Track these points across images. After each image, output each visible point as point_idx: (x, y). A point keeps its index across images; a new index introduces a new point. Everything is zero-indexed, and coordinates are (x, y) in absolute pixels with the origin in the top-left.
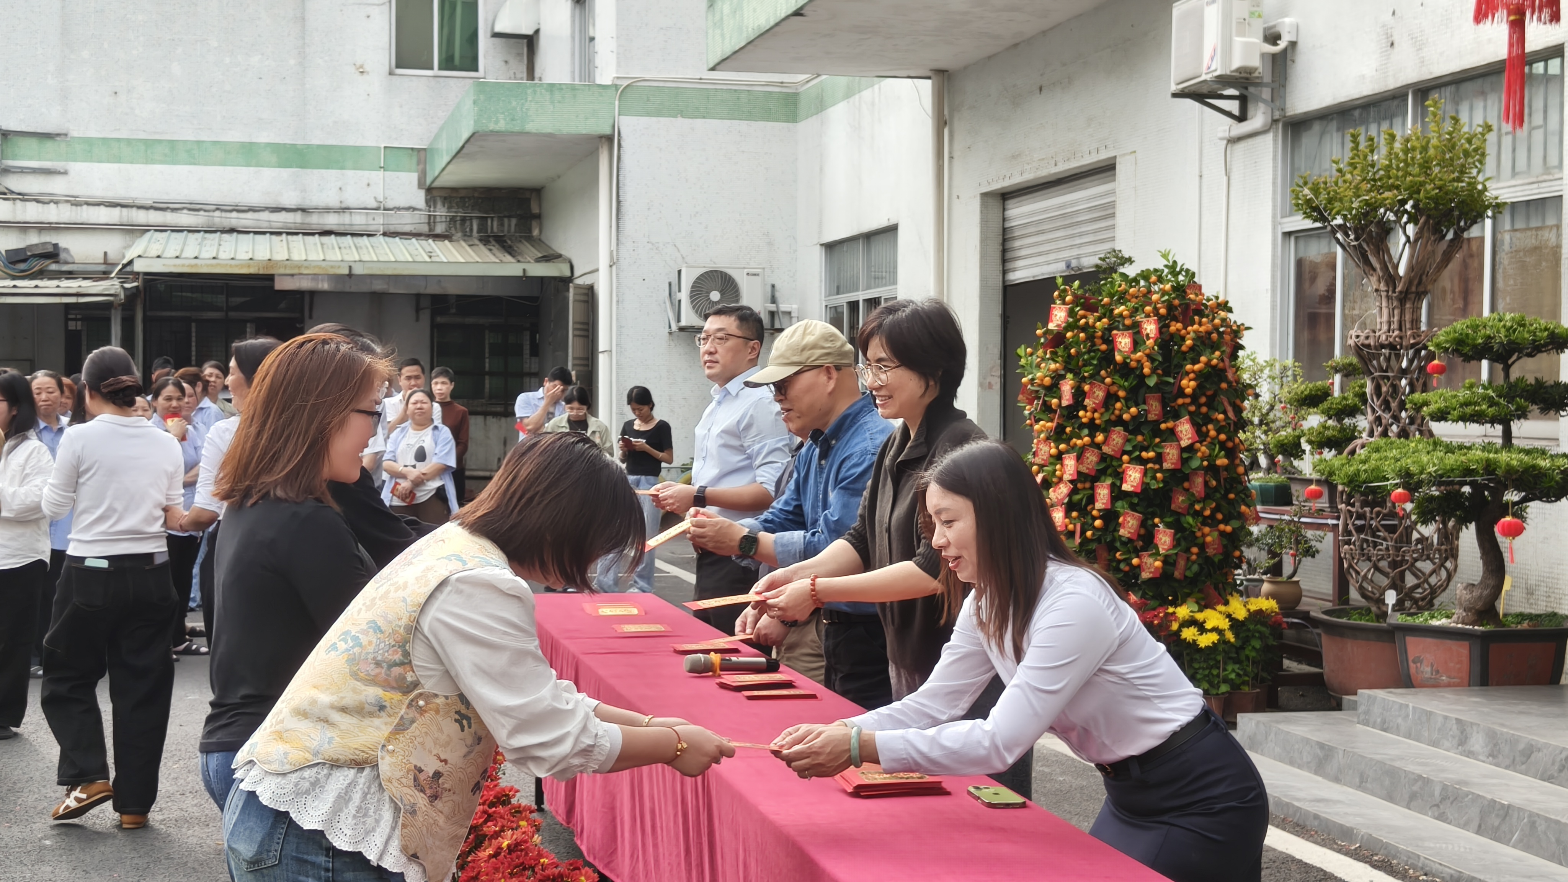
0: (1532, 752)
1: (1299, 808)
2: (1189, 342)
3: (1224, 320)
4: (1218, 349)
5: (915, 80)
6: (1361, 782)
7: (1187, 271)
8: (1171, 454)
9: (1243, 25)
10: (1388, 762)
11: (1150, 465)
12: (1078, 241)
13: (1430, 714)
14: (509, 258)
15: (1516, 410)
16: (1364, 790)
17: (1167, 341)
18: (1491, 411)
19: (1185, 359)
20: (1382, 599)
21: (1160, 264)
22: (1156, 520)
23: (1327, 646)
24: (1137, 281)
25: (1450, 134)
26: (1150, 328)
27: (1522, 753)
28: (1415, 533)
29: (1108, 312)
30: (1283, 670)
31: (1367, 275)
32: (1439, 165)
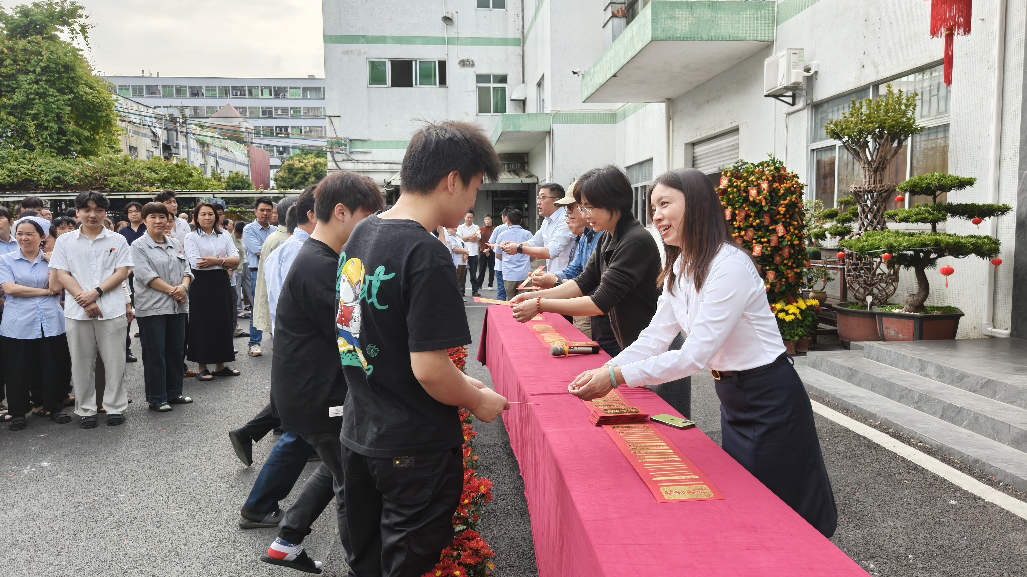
0: (964, 378)
1: (845, 401)
2: (782, 191)
3: (796, 182)
4: (794, 194)
5: (659, 103)
6: (872, 387)
7: (780, 162)
8: (774, 239)
9: (795, 65)
10: (887, 379)
11: (765, 244)
12: (723, 159)
13: (903, 356)
14: (517, 177)
15: (942, 216)
16: (874, 391)
17: (773, 192)
18: (931, 217)
19: (780, 199)
20: (865, 299)
21: (768, 159)
22: (767, 268)
23: (839, 319)
24: (758, 166)
25: (898, 98)
26: (765, 186)
27: (958, 378)
28: (879, 271)
29: (746, 179)
30: (819, 328)
31: (858, 161)
32: (893, 112)
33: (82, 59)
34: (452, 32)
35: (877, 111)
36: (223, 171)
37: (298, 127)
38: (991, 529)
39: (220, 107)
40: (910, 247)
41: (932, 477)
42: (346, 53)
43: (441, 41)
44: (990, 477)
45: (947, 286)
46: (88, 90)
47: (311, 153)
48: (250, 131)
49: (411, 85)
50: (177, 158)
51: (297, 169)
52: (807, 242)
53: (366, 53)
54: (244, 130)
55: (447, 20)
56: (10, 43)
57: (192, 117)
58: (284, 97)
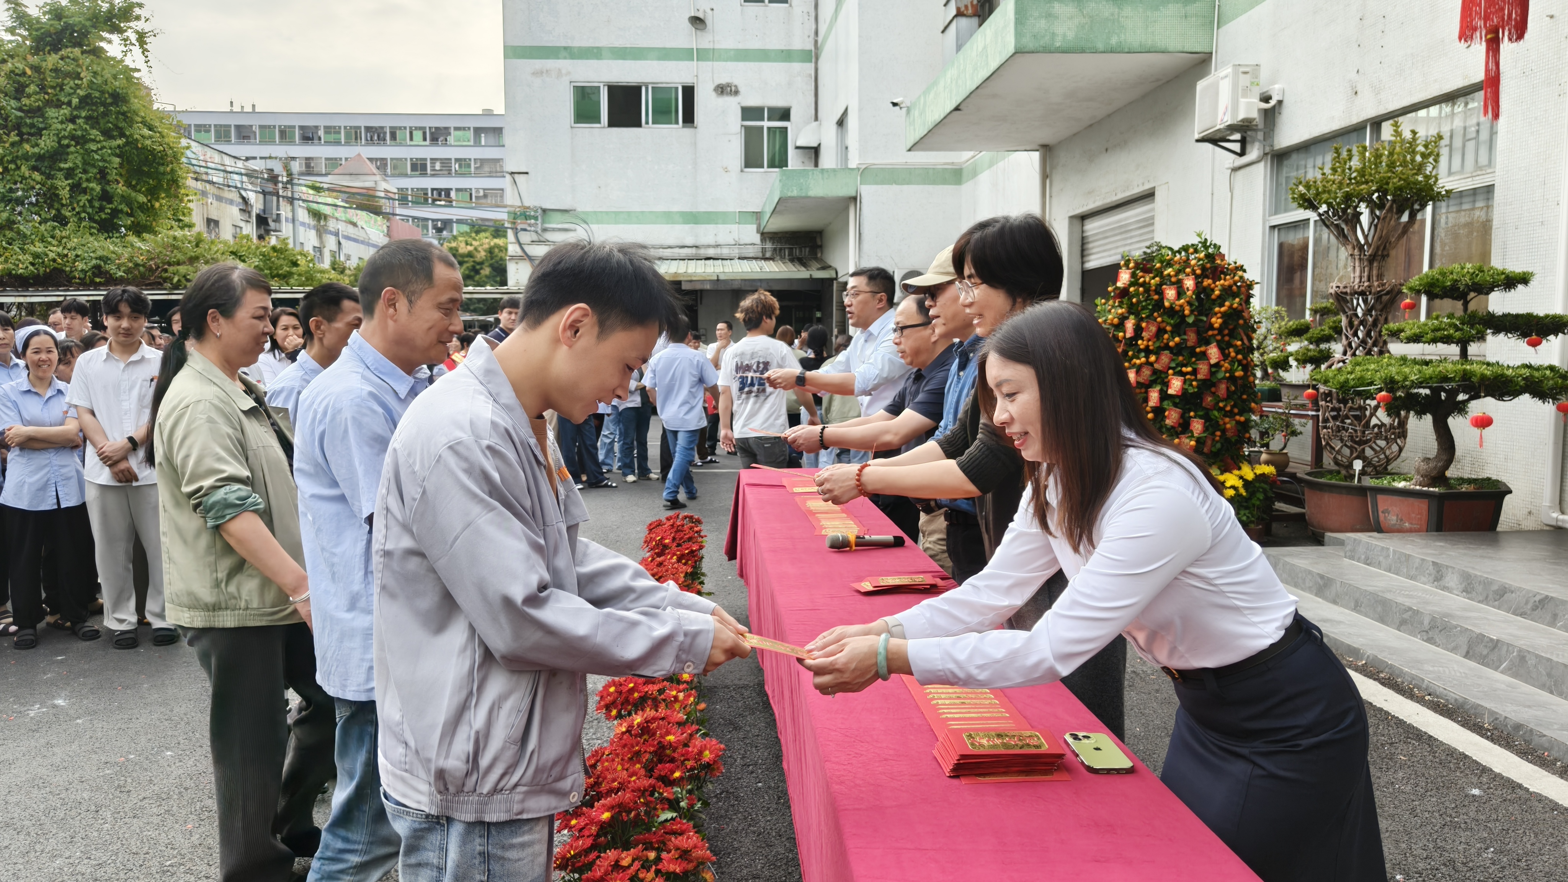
0: (1506, 593)
2: (1217, 293)
3: (1241, 277)
4: (1238, 296)
5: (1030, 153)
6: (1356, 606)
7: (1215, 245)
8: (1203, 369)
9: (1246, 91)
10: (1380, 593)
11: (1188, 377)
12: (1129, 241)
13: (1408, 557)
14: (803, 269)
15: (1477, 334)
16: (1359, 612)
17: (1200, 290)
18: (1458, 334)
19: (1214, 304)
20: (1350, 465)
21: (1195, 240)
22: (1192, 414)
23: (1310, 496)
24: (1179, 252)
25: (1410, 143)
26: (1189, 283)
27: (1495, 592)
28: (1374, 421)
29: (1159, 273)
30: (1277, 510)
31: (1344, 245)
32: (1401, 165)
33: (138, 84)
34: (705, 41)
35: (1375, 164)
36: (348, 257)
37: (466, 190)
38: (1536, 835)
39: (346, 159)
40: (1421, 383)
41: (1443, 751)
42: (538, 73)
43: (687, 54)
44: (1540, 752)
45: (1481, 446)
46: (146, 132)
47: (485, 231)
48: (392, 195)
49: (638, 124)
50: (277, 237)
51: (463, 256)
52: (1259, 374)
53: (569, 73)
54: (382, 194)
55: (697, 22)
56: (34, 60)
57: (301, 174)
58: (445, 143)
